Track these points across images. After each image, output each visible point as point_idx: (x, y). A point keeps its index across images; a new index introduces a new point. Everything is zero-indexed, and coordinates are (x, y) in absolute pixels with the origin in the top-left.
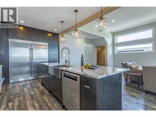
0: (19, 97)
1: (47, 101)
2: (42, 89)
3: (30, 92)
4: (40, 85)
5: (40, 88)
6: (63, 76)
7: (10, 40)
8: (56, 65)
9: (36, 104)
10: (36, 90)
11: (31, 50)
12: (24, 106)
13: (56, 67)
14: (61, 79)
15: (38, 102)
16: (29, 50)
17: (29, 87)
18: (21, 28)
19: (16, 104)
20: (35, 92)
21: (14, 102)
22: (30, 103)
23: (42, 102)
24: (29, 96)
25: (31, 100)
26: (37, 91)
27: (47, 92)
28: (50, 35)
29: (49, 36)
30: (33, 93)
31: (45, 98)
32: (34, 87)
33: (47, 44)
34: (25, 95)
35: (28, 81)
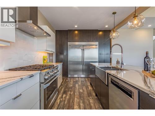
0: (71, 91)
1: (92, 105)
2: (90, 89)
3: (79, 89)
4: (89, 84)
5: (88, 88)
6: (110, 82)
7: (69, 43)
8: (104, 66)
9: (82, 104)
10: (84, 88)
11: (83, 50)
12: (72, 101)
13: (102, 69)
14: (108, 86)
15: (84, 103)
16: (81, 50)
17: (80, 83)
18: (76, 32)
19: (68, 97)
20: (83, 90)
21: (66, 94)
22: (77, 101)
23: (87, 104)
24: (78, 93)
25: (78, 98)
26: (85, 90)
27: (94, 94)
28: (101, 33)
29: (99, 35)
30: (81, 91)
31: (91, 101)
32: (84, 85)
33: (97, 43)
34: (76, 91)
35: (80, 78)
